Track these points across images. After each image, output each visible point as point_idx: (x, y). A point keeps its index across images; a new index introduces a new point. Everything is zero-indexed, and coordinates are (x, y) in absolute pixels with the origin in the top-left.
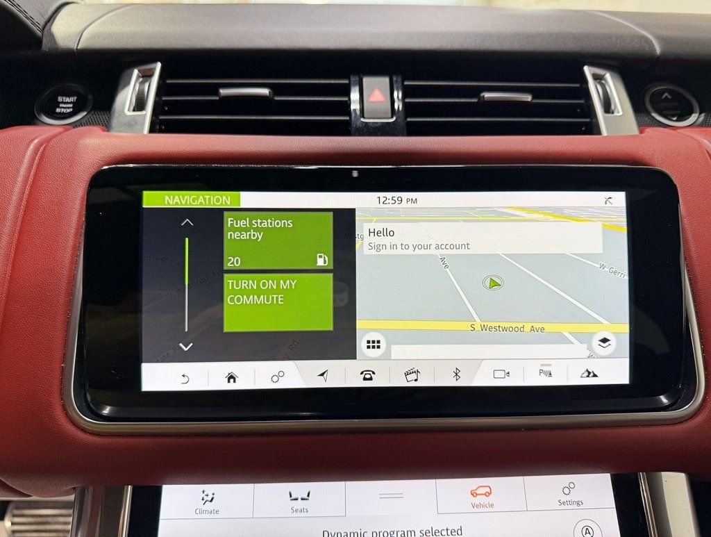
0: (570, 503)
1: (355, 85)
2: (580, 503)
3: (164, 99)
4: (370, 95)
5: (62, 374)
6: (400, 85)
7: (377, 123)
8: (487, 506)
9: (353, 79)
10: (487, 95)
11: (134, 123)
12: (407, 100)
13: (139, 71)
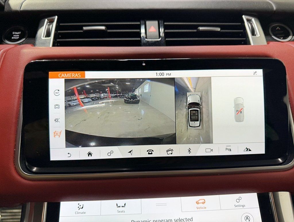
0: (239, 206)
1: (143, 25)
2: (244, 206)
3: (59, 32)
4: (149, 29)
5: (14, 154)
6: (162, 24)
7: (153, 41)
8: (203, 208)
9: (142, 22)
10: (201, 28)
11: (45, 43)
12: (166, 31)
13: (48, 20)
